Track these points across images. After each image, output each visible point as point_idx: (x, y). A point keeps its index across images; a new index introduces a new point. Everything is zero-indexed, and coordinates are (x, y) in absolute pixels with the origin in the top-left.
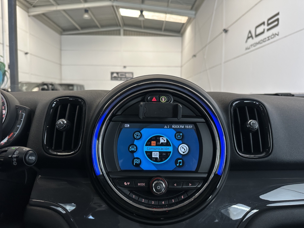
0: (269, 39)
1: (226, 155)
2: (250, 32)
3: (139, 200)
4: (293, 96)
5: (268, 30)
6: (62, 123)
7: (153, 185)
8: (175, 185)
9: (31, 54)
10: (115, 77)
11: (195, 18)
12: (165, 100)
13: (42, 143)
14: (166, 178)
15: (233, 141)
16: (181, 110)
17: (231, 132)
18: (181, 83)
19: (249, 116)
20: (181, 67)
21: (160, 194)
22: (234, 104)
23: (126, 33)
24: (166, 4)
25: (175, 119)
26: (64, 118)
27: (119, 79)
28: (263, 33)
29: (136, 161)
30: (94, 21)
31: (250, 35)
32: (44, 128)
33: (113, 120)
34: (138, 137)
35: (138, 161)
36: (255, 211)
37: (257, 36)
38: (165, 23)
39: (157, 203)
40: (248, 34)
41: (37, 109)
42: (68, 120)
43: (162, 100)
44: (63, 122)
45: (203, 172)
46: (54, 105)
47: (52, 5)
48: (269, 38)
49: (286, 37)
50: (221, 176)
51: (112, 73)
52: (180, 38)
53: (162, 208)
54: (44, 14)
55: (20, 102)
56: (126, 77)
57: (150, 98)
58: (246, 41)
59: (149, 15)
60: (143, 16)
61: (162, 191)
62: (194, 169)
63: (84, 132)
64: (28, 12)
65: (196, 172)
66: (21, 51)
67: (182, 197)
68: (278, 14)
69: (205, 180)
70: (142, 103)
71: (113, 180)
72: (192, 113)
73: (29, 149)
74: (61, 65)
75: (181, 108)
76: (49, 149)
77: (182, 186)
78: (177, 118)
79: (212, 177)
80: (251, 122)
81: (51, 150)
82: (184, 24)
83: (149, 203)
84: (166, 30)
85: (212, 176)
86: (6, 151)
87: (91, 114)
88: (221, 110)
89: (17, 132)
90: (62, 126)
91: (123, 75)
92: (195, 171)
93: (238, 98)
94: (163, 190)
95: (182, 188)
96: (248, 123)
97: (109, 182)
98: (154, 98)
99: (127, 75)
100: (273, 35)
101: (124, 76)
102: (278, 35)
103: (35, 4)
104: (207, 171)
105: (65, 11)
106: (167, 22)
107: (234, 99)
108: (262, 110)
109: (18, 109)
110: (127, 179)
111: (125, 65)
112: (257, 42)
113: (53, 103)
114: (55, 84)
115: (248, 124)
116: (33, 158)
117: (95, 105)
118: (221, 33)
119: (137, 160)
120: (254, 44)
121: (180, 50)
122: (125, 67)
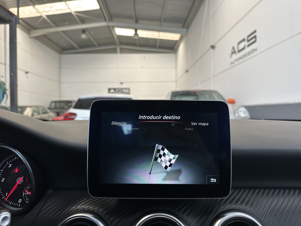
2: (233, 48)
5: (248, 46)
9: (32, 73)
11: (186, 35)
23: (123, 51)
24: (158, 23)
28: (244, 49)
30: (91, 41)
37: (239, 51)
38: (158, 41)
40: (232, 50)
47: (51, 27)
48: (249, 54)
49: (263, 52)
51: (109, 90)
52: (173, 55)
54: (44, 36)
58: (231, 57)
59: (143, 34)
60: (138, 35)
64: (29, 34)
66: (22, 70)
68: (255, 31)
74: (60, 83)
84: (160, 47)
91: (120, 91)
99: (124, 91)
100: (252, 50)
102: (256, 50)
103: (36, 26)
105: (64, 32)
106: (161, 40)
112: (240, 57)
118: (209, 49)
120: (237, 59)
121: (174, 66)
122: (122, 83)
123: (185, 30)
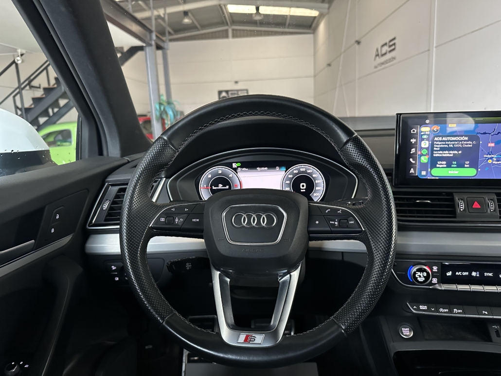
2: (377, 50)
5: (389, 52)
10: (224, 97)
11: (328, 13)
20: (315, 76)
23: (236, 34)
28: (386, 54)
31: (377, 53)
37: (382, 55)
38: (289, 17)
51: (220, 92)
52: (311, 36)
58: (375, 59)
60: (260, 14)
68: (395, 38)
82: (315, 17)
91: (235, 94)
99: (240, 92)
106: (291, 16)
111: (236, 79)
118: (354, 44)
121: (312, 53)
122: (236, 82)
123: (326, 5)
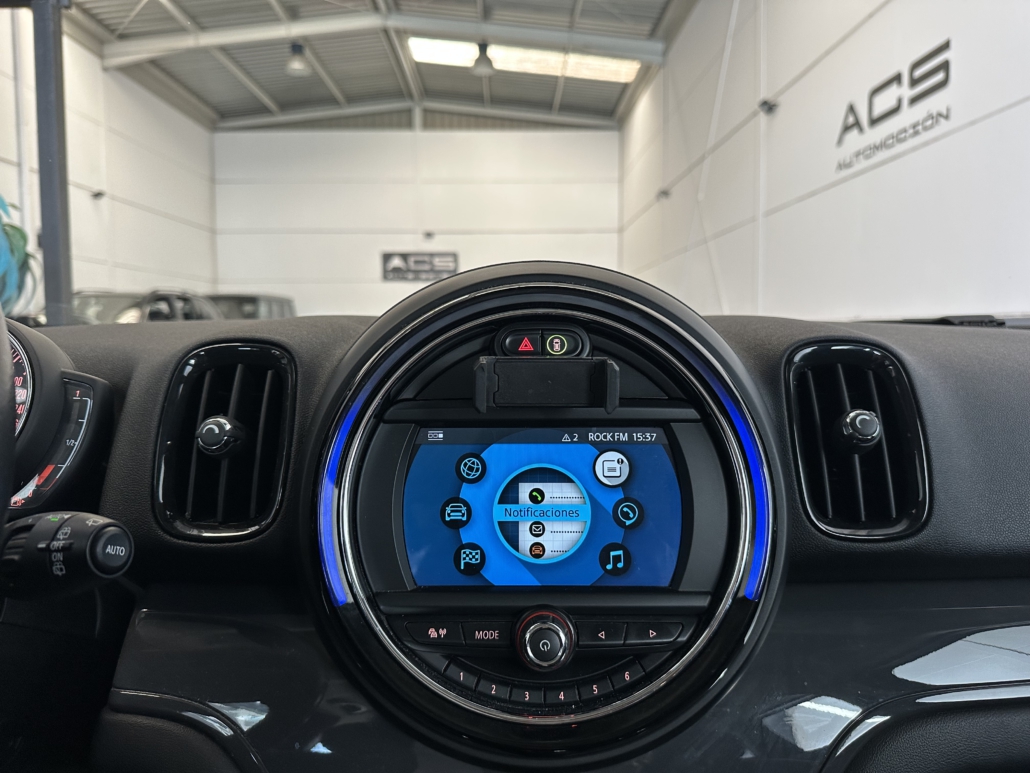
0: (916, 133)
1: (774, 532)
2: (851, 109)
3: (480, 688)
4: (1001, 324)
5: (914, 100)
6: (217, 431)
7: (528, 636)
8: (602, 634)
9: (113, 198)
10: (396, 270)
11: (662, 65)
12: (562, 349)
13: (149, 498)
14: (571, 612)
15: (795, 483)
16: (618, 380)
17: (791, 453)
18: (617, 287)
19: (849, 397)
20: (621, 230)
21: (551, 666)
22: (797, 358)
23: (432, 121)
24: (564, 20)
25: (598, 413)
26: (225, 414)
27: (410, 276)
28: (895, 111)
29: (467, 556)
30: (321, 82)
31: (851, 120)
32: (156, 448)
33: (387, 416)
34: (474, 475)
35: (474, 557)
36: (878, 720)
37: (874, 122)
38: (561, 84)
39: (539, 697)
40: (846, 117)
41: (133, 382)
42: (238, 419)
43: (552, 347)
44: (219, 425)
45: (697, 590)
46: (189, 369)
47: (181, 30)
48: (915, 129)
49: (973, 123)
50: (758, 603)
51: (387, 257)
52: (612, 136)
53: (558, 714)
54: (153, 62)
55: (75, 359)
56: (432, 270)
57: (510, 342)
58: (840, 141)
59: (506, 59)
60: (489, 62)
61: (558, 658)
62: (665, 582)
63: (292, 461)
64: (101, 56)
65: (673, 589)
66: (79, 186)
67: (627, 676)
68: (946, 46)
69: (704, 617)
70: (483, 360)
71: (388, 622)
72: (656, 389)
73: (107, 520)
74: (213, 231)
75: (618, 374)
76: (174, 518)
77: (625, 640)
78: (603, 409)
79: (727, 606)
80: (858, 416)
81: (182, 522)
82: (625, 86)
83: (512, 698)
84: (566, 108)
85: (726, 603)
86: (29, 528)
87: (312, 400)
88: (753, 379)
89: (68, 463)
90: (216, 439)
91: (423, 263)
92: (670, 585)
93: (813, 335)
94: (560, 654)
95: (624, 645)
96: (848, 420)
97: (379, 628)
98: (526, 341)
99: (436, 262)
100: (931, 117)
101: (426, 267)
102: (947, 117)
103: (125, 29)
104: (709, 588)
105: (224, 49)
106: (568, 80)
107: (797, 339)
108: (894, 374)
109: (69, 386)
110: (437, 618)
111: (429, 228)
112: (878, 142)
113: (187, 363)
114: (195, 296)
115: (846, 424)
116: (120, 551)
117: (328, 367)
118: (755, 114)
119: (471, 553)
120: (864, 151)
121: (615, 174)
122: (429, 235)
123: (659, 46)
